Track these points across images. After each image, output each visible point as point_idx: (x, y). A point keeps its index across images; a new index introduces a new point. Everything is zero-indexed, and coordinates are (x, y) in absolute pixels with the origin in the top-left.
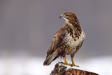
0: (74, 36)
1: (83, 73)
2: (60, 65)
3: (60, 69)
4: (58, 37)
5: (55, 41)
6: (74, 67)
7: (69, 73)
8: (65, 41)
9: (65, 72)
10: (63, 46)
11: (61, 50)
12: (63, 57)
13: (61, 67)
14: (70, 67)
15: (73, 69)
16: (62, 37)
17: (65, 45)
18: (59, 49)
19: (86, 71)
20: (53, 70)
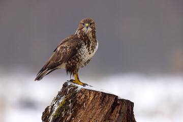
0: (90, 49)
1: (99, 94)
2: (69, 84)
3: (69, 89)
4: (70, 48)
5: (66, 53)
6: (87, 87)
7: (80, 94)
8: (80, 53)
9: (76, 93)
10: (75, 60)
11: (71, 64)
12: (74, 74)
13: (70, 86)
14: (82, 87)
15: (86, 89)
16: (77, 48)
17: (78, 59)
18: (69, 62)
19: (102, 92)
20: (60, 91)
